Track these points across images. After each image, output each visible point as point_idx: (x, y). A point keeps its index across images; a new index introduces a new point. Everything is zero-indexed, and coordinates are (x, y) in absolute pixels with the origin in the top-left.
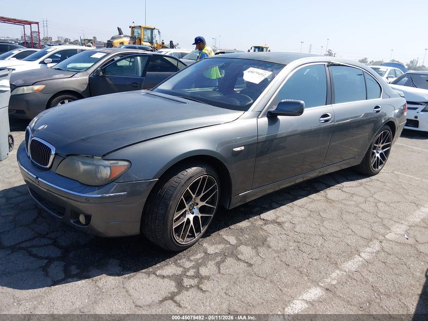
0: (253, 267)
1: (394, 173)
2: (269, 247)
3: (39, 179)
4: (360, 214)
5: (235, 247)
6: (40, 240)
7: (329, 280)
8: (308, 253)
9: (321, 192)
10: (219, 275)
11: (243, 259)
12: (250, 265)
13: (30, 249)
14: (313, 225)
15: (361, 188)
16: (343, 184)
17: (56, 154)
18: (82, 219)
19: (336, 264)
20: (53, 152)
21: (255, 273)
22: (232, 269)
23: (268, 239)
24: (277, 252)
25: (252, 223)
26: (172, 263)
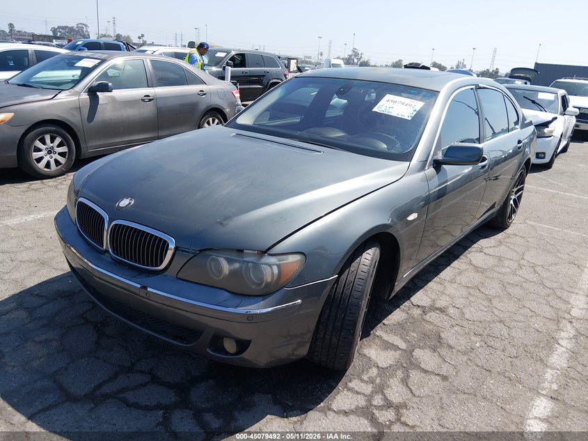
0: (450, 380)
1: (526, 223)
2: (450, 347)
3: (149, 289)
4: (524, 285)
5: (409, 352)
6: (128, 377)
7: (546, 385)
8: (501, 349)
9: (461, 257)
10: (415, 400)
11: (431, 370)
12: (445, 378)
13: (121, 396)
14: (483, 308)
15: (503, 247)
16: (478, 243)
17: (176, 249)
18: (230, 346)
19: (541, 360)
20: (172, 246)
21: (458, 390)
22: (426, 388)
23: (443, 335)
24: (465, 353)
25: (408, 313)
26: (343, 389)
